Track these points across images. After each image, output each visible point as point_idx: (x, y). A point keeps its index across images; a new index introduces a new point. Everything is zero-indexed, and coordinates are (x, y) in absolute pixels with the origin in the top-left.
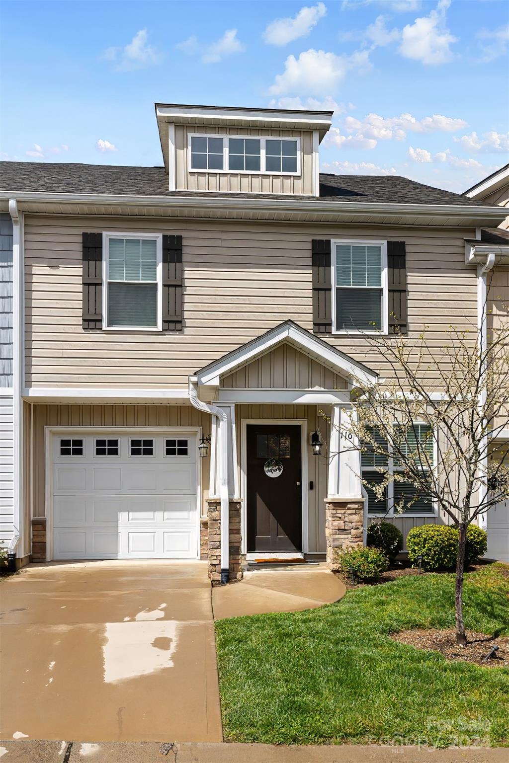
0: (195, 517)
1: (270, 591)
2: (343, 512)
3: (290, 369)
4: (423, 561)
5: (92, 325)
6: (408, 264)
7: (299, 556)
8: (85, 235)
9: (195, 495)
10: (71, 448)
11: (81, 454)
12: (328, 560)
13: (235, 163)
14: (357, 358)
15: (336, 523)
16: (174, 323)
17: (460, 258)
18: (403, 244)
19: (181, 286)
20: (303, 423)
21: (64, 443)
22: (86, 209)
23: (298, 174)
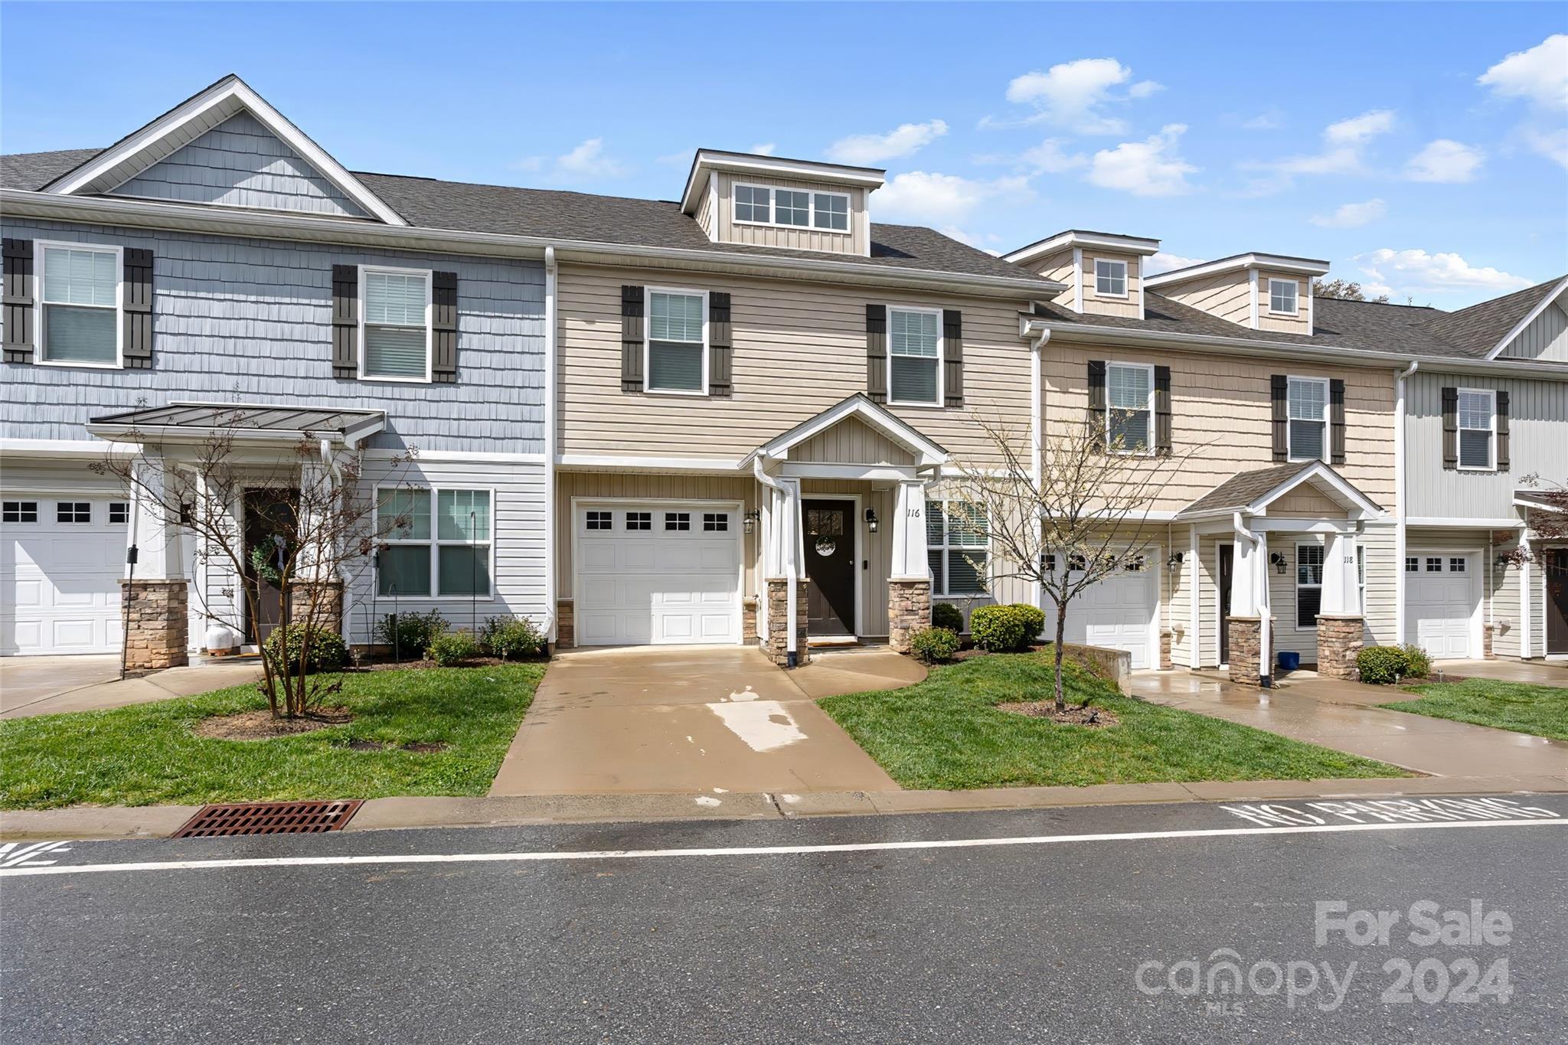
0: (736, 601)
1: (850, 673)
2: (911, 592)
3: (856, 442)
4: (988, 641)
5: (632, 386)
6: (964, 334)
7: (852, 639)
8: (624, 288)
9: (737, 574)
10: (599, 521)
11: (610, 528)
12: (892, 642)
13: (782, 217)
14: (923, 431)
15: (903, 604)
16: (721, 388)
17: (1013, 330)
18: (959, 313)
19: (728, 348)
20: (858, 499)
21: (591, 515)
22: (628, 260)
23: (848, 231)
